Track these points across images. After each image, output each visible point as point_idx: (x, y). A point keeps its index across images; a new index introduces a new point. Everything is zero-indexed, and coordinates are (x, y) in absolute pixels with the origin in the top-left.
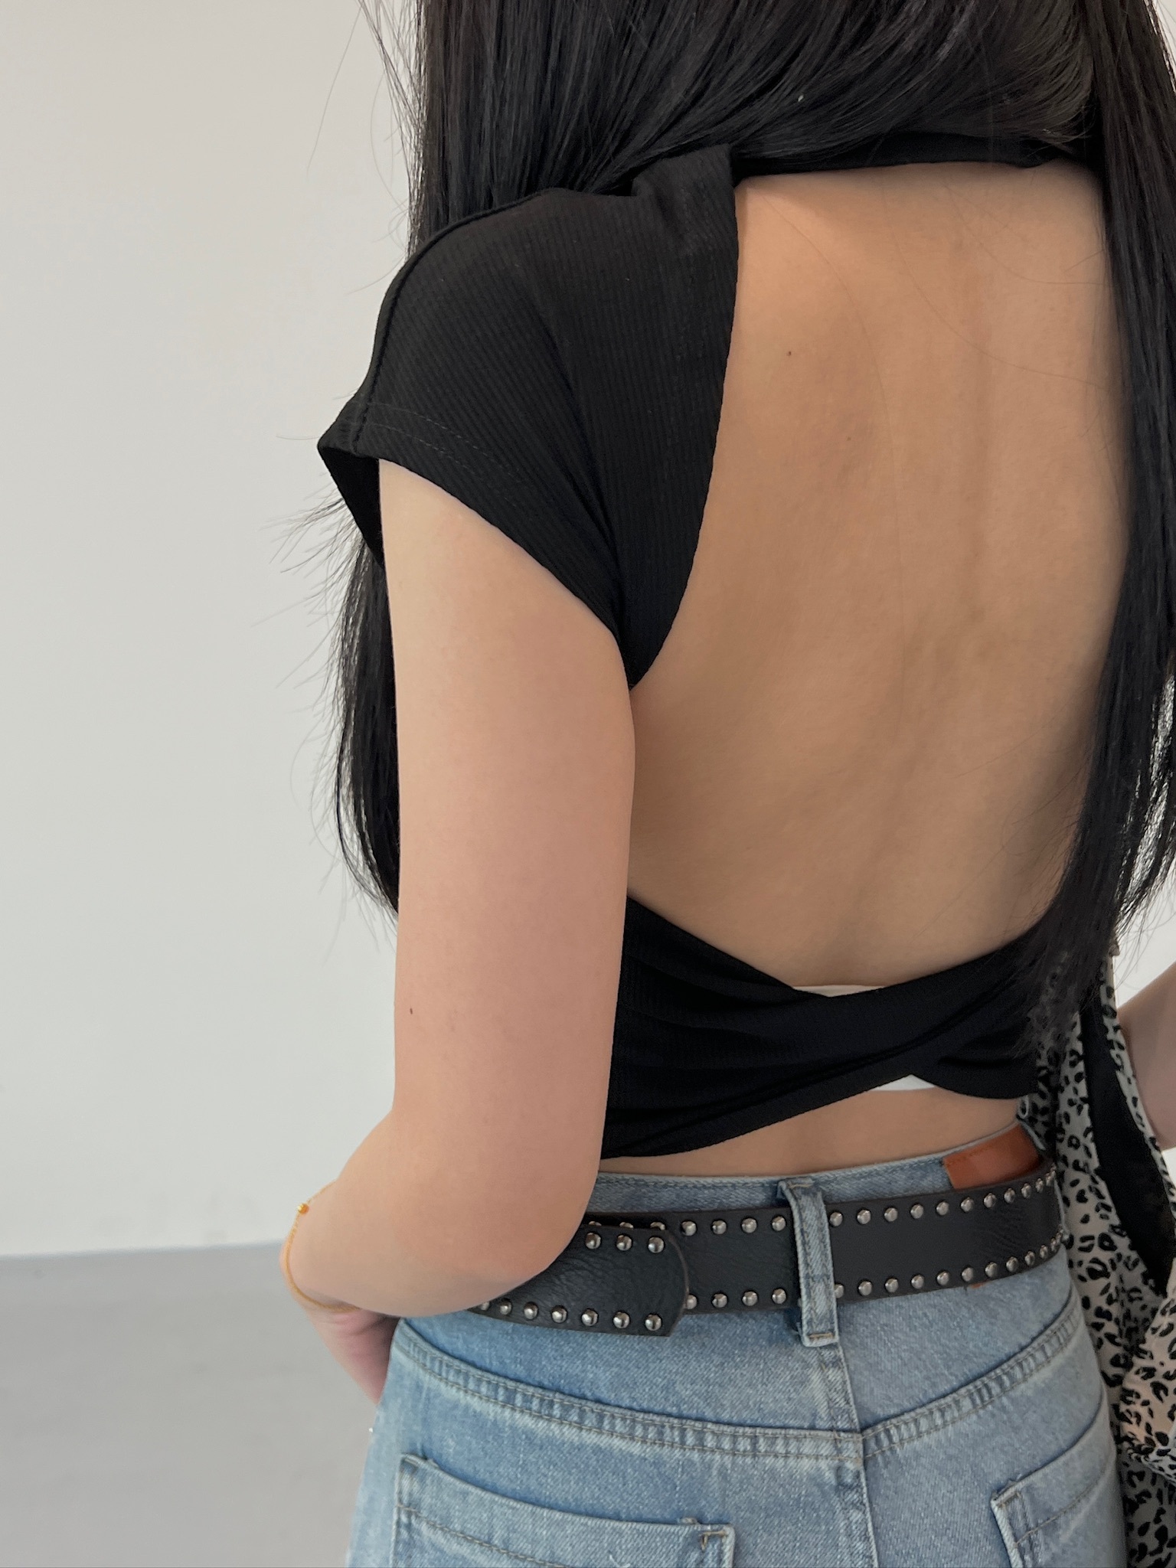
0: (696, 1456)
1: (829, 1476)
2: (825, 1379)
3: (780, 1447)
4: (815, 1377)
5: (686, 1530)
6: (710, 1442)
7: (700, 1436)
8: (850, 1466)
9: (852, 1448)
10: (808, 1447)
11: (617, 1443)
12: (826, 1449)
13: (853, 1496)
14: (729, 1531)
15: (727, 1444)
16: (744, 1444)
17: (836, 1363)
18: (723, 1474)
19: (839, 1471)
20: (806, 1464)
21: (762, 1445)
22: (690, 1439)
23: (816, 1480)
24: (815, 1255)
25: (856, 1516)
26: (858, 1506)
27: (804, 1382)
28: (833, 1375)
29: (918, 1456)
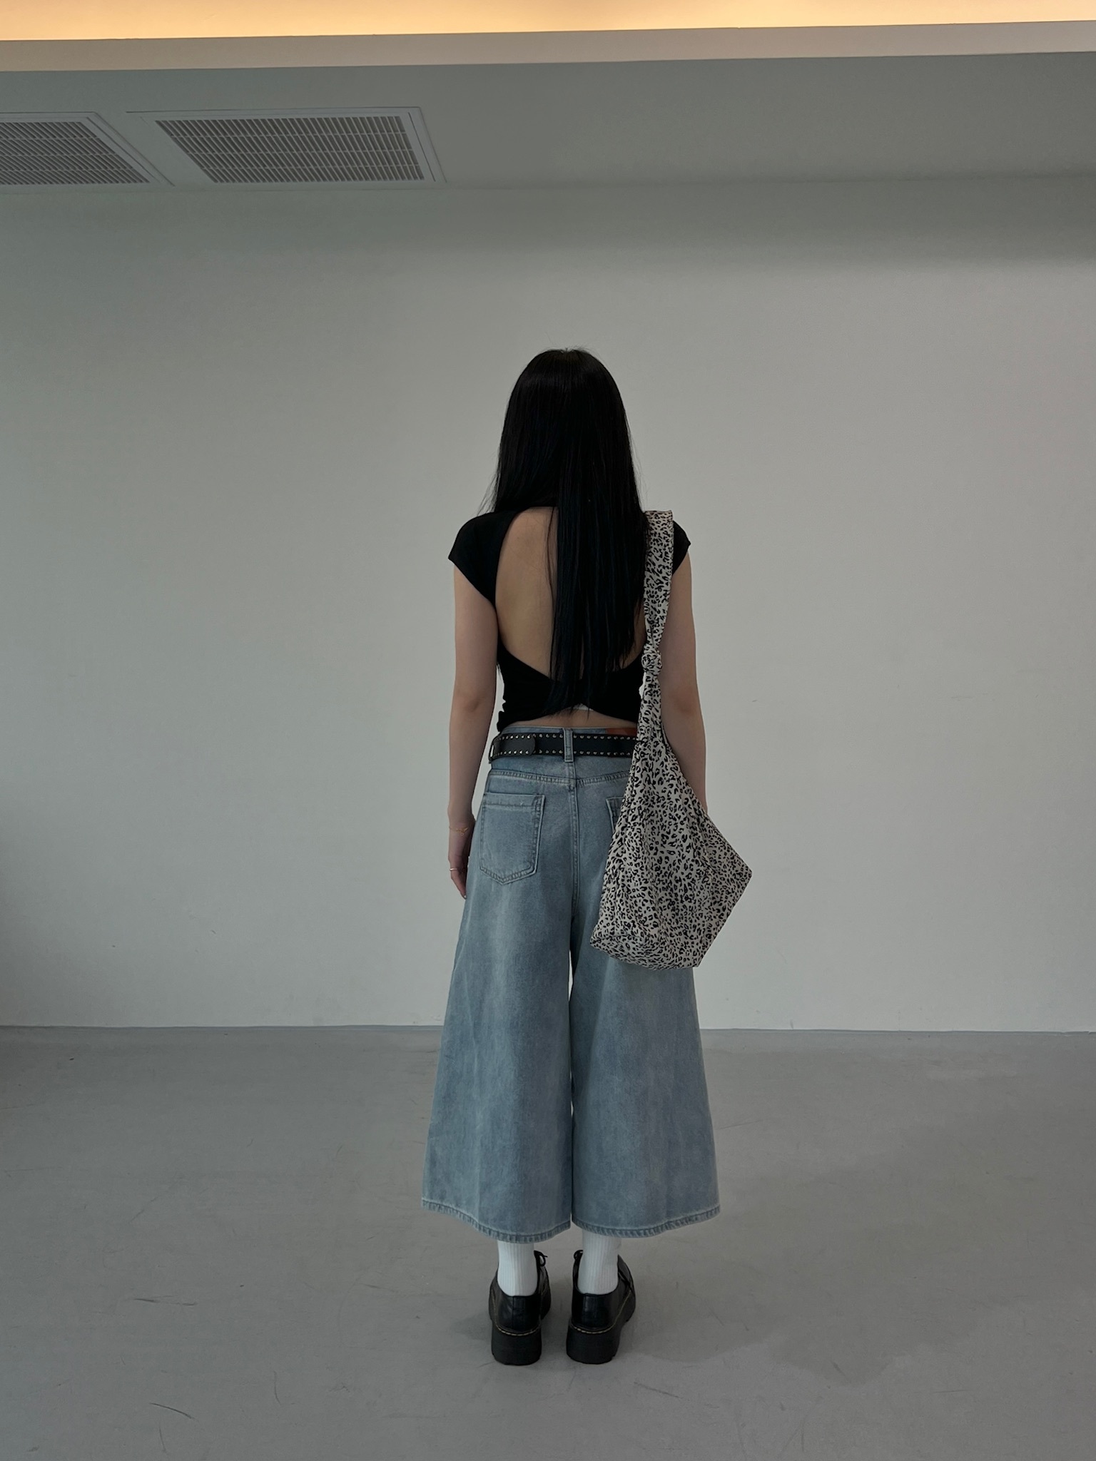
0: (538, 782)
1: (568, 788)
2: (569, 769)
3: (557, 781)
4: (566, 768)
5: (535, 796)
6: (542, 779)
7: (540, 778)
8: (572, 786)
9: (573, 783)
10: (563, 781)
11: (523, 779)
12: (567, 781)
13: (573, 793)
14: (543, 796)
15: (545, 779)
16: (549, 780)
17: (572, 766)
18: (544, 786)
19: (570, 786)
20: (562, 785)
21: (553, 780)
22: (538, 778)
23: (564, 787)
24: (568, 743)
25: (573, 796)
26: (574, 794)
27: (564, 769)
28: (571, 768)
29: (590, 787)
